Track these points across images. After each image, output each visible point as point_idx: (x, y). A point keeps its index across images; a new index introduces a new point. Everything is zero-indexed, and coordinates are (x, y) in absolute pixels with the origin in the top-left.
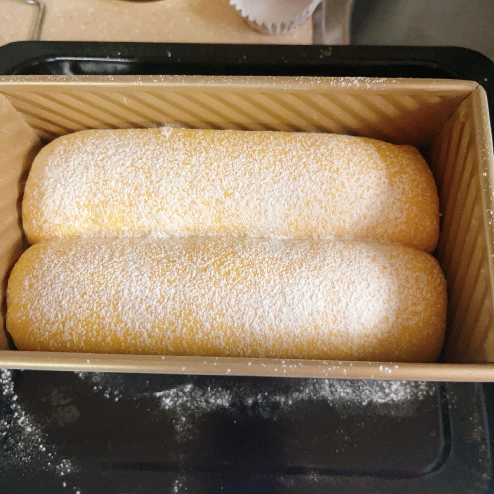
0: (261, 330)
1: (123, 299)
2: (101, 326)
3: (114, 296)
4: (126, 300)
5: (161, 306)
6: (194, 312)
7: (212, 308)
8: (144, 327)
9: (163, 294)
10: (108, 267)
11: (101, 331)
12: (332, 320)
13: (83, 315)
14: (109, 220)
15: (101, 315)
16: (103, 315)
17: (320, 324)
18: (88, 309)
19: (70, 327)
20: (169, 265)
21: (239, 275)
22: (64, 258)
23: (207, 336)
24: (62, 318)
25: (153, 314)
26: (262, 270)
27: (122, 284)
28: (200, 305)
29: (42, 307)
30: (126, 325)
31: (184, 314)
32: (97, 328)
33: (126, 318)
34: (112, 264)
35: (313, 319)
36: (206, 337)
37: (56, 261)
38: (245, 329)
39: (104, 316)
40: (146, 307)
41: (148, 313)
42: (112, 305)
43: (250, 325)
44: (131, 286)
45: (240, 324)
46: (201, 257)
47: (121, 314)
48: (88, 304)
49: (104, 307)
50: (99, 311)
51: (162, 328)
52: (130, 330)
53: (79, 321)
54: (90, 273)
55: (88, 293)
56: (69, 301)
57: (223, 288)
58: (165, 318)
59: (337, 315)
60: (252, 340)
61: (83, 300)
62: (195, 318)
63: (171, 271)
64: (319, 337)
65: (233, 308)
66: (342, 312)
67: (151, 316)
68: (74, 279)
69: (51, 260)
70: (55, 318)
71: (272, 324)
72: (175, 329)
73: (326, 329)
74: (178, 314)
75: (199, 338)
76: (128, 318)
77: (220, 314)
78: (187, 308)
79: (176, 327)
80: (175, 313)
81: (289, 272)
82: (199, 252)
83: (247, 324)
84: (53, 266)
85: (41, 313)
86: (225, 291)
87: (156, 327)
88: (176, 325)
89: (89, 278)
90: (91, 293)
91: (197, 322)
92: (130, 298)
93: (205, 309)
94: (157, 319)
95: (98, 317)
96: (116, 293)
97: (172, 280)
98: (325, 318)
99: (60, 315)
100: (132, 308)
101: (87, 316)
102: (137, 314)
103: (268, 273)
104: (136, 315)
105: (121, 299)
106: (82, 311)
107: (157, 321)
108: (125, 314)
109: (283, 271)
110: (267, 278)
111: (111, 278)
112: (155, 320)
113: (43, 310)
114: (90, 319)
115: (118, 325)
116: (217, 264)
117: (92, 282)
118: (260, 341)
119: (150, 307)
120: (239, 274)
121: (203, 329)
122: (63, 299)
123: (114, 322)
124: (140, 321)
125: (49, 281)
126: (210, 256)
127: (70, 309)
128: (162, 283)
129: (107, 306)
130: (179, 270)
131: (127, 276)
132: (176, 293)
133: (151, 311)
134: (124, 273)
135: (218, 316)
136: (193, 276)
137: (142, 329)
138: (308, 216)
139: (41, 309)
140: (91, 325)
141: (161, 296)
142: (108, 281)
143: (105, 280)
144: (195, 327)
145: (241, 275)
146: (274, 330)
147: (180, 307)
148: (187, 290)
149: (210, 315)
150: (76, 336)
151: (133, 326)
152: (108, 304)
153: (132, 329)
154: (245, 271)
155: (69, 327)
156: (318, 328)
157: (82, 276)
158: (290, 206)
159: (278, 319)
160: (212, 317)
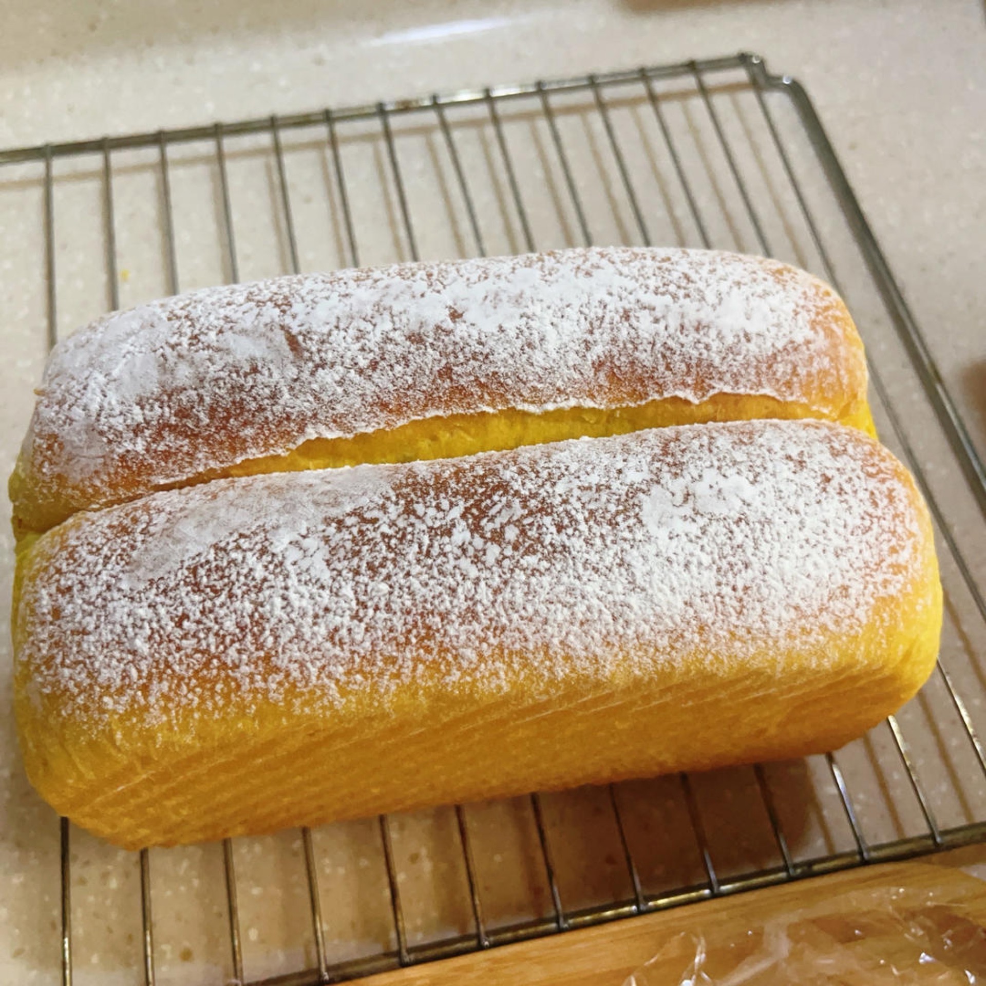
0: (586, 649)
1: (274, 621)
2: (233, 684)
3: (251, 616)
4: (280, 621)
5: (363, 625)
6: (438, 631)
7: (475, 616)
8: (330, 676)
9: (363, 598)
10: (229, 547)
11: (233, 695)
12: (734, 608)
13: (188, 665)
14: (212, 417)
15: (229, 662)
16: (233, 661)
17: (710, 622)
18: (197, 651)
19: (162, 694)
20: (364, 528)
21: (526, 534)
22: (123, 542)
23: (470, 675)
24: (140, 677)
25: (345, 647)
26: (572, 520)
27: (266, 584)
28: (448, 613)
29: (90, 657)
30: (288, 675)
31: (416, 637)
32: (222, 689)
33: (286, 661)
34: (235, 541)
35: (695, 612)
36: (468, 679)
37: (106, 548)
38: (551, 652)
39: (237, 662)
40: (329, 632)
41: (334, 644)
42: (249, 637)
43: (562, 642)
44: (286, 588)
45: (540, 644)
46: (434, 504)
47: (273, 653)
48: (195, 640)
49: (233, 642)
50: (224, 652)
51: (371, 673)
52: (299, 685)
53: (183, 678)
54: (188, 569)
55: (191, 614)
56: (150, 638)
57: (494, 569)
58: (374, 651)
59: (745, 597)
60: (567, 671)
61: (182, 633)
62: (442, 642)
63: (372, 543)
64: (708, 647)
65: (523, 613)
66: (755, 588)
67: (343, 650)
68: (155, 586)
69: (94, 549)
70: (123, 678)
71: (608, 633)
72: (398, 670)
73: (722, 629)
74: (402, 639)
75: (454, 682)
76: (290, 661)
77: (496, 629)
78: (420, 624)
79: (401, 667)
80: (395, 638)
81: (632, 514)
82: (428, 494)
83: (556, 641)
84: (101, 561)
85: (89, 673)
86: (500, 576)
87: (357, 672)
88: (400, 662)
89: (188, 580)
90: (198, 615)
91: (447, 650)
92: (288, 615)
93: (460, 620)
94: (356, 656)
95: (223, 666)
96: (256, 610)
97: (377, 564)
98: (720, 606)
99: (134, 673)
100: (296, 637)
101: (197, 667)
102: (310, 649)
103: (586, 521)
104: (307, 652)
105: (268, 620)
106: (183, 658)
107: (357, 660)
108: (284, 652)
109: (618, 513)
110: (587, 533)
111: (238, 574)
112: (353, 658)
113: (92, 664)
114: (205, 672)
115: (270, 679)
116: (472, 514)
117: (196, 589)
118: (584, 669)
119: (336, 630)
120: (523, 532)
121: (460, 663)
122: (136, 634)
123: (259, 674)
124: (319, 664)
125: (97, 598)
126: (453, 500)
127: (157, 655)
128: (357, 573)
129: (239, 640)
130: (390, 537)
131: (276, 566)
132: (391, 593)
133: (340, 640)
134: (266, 558)
135: (490, 634)
136: (425, 548)
137: (326, 681)
138: (632, 343)
139: (88, 661)
140: (208, 686)
141: (358, 604)
142: (233, 584)
143: (226, 580)
144: (444, 662)
145: (529, 533)
146: (613, 645)
147: (405, 624)
148: (416, 584)
149: (474, 633)
150: (177, 713)
151: (304, 678)
152: (240, 636)
153: (304, 683)
154: (536, 524)
155: (158, 694)
156: (706, 628)
157: (173, 577)
158: (591, 324)
159: (621, 621)
160: (478, 638)
